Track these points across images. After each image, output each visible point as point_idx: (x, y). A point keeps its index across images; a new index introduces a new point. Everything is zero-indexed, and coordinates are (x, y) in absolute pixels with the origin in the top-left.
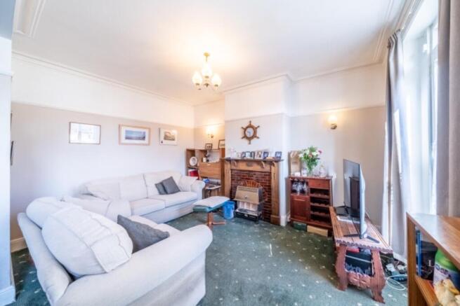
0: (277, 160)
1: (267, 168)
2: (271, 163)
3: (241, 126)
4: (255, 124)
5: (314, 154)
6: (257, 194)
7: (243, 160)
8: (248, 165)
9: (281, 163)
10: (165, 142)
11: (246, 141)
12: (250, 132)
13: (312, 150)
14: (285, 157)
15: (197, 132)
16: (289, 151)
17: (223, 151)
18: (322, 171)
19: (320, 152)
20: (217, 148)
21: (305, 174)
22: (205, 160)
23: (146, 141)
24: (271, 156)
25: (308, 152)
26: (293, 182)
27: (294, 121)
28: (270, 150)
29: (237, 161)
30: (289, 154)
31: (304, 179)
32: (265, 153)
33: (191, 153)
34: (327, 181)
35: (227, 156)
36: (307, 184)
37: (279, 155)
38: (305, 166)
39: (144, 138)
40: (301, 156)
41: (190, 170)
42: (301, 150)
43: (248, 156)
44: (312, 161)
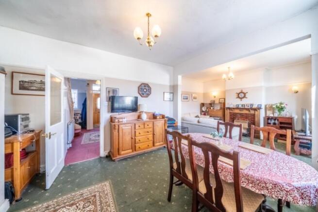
0: (259, 108)
1: (252, 112)
2: (255, 110)
3: (236, 92)
4: (244, 91)
5: (283, 106)
6: (247, 124)
7: (238, 108)
8: (240, 111)
9: (261, 110)
10: (194, 100)
11: (239, 100)
12: (242, 95)
13: (281, 104)
14: (263, 107)
15: (205, 95)
16: (266, 104)
17: (224, 104)
18: (288, 114)
19: (286, 105)
20: (218, 102)
21: (276, 115)
22: (212, 108)
23: (188, 100)
24: (255, 106)
25: (278, 105)
26: (268, 119)
27: (268, 89)
28: (255, 104)
29: (234, 108)
30: (266, 106)
31: (276, 117)
32: (251, 105)
33: (203, 105)
34: (291, 119)
35: (227, 106)
36: (278, 120)
37: (260, 106)
38: (277, 111)
39: (187, 99)
40: (274, 106)
41: (203, 113)
42: (273, 104)
43: (240, 106)
44: (281, 109)
